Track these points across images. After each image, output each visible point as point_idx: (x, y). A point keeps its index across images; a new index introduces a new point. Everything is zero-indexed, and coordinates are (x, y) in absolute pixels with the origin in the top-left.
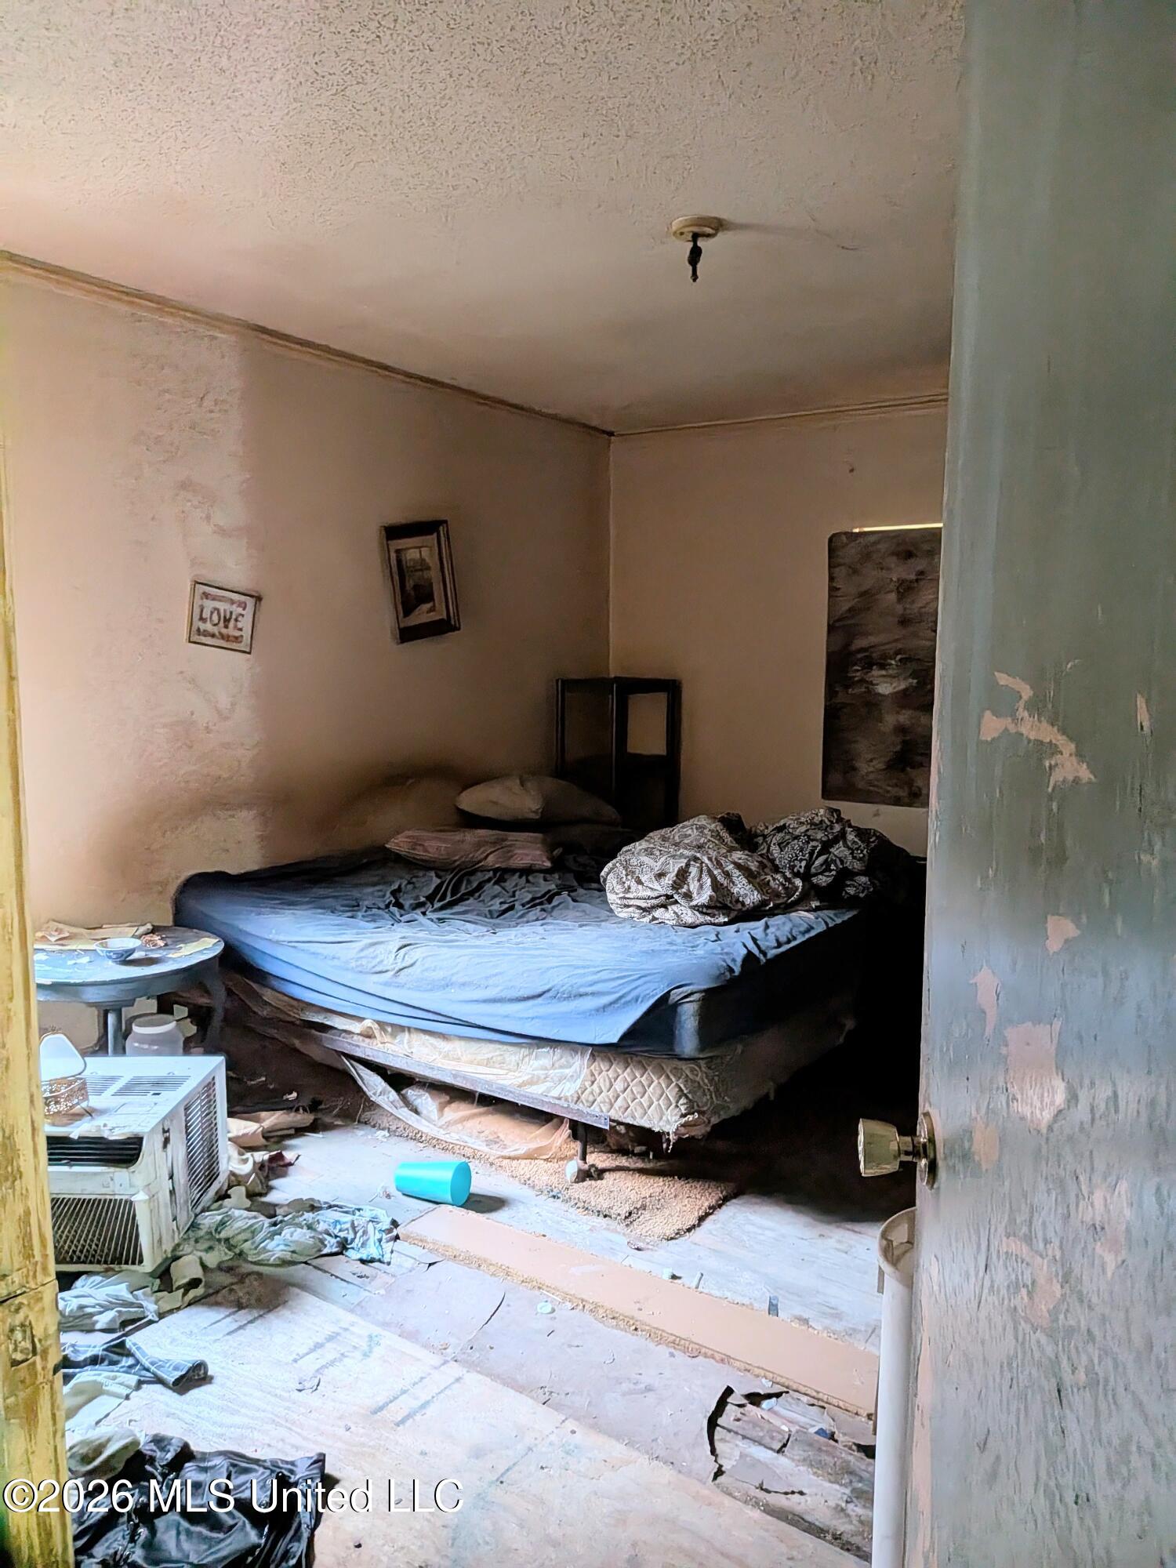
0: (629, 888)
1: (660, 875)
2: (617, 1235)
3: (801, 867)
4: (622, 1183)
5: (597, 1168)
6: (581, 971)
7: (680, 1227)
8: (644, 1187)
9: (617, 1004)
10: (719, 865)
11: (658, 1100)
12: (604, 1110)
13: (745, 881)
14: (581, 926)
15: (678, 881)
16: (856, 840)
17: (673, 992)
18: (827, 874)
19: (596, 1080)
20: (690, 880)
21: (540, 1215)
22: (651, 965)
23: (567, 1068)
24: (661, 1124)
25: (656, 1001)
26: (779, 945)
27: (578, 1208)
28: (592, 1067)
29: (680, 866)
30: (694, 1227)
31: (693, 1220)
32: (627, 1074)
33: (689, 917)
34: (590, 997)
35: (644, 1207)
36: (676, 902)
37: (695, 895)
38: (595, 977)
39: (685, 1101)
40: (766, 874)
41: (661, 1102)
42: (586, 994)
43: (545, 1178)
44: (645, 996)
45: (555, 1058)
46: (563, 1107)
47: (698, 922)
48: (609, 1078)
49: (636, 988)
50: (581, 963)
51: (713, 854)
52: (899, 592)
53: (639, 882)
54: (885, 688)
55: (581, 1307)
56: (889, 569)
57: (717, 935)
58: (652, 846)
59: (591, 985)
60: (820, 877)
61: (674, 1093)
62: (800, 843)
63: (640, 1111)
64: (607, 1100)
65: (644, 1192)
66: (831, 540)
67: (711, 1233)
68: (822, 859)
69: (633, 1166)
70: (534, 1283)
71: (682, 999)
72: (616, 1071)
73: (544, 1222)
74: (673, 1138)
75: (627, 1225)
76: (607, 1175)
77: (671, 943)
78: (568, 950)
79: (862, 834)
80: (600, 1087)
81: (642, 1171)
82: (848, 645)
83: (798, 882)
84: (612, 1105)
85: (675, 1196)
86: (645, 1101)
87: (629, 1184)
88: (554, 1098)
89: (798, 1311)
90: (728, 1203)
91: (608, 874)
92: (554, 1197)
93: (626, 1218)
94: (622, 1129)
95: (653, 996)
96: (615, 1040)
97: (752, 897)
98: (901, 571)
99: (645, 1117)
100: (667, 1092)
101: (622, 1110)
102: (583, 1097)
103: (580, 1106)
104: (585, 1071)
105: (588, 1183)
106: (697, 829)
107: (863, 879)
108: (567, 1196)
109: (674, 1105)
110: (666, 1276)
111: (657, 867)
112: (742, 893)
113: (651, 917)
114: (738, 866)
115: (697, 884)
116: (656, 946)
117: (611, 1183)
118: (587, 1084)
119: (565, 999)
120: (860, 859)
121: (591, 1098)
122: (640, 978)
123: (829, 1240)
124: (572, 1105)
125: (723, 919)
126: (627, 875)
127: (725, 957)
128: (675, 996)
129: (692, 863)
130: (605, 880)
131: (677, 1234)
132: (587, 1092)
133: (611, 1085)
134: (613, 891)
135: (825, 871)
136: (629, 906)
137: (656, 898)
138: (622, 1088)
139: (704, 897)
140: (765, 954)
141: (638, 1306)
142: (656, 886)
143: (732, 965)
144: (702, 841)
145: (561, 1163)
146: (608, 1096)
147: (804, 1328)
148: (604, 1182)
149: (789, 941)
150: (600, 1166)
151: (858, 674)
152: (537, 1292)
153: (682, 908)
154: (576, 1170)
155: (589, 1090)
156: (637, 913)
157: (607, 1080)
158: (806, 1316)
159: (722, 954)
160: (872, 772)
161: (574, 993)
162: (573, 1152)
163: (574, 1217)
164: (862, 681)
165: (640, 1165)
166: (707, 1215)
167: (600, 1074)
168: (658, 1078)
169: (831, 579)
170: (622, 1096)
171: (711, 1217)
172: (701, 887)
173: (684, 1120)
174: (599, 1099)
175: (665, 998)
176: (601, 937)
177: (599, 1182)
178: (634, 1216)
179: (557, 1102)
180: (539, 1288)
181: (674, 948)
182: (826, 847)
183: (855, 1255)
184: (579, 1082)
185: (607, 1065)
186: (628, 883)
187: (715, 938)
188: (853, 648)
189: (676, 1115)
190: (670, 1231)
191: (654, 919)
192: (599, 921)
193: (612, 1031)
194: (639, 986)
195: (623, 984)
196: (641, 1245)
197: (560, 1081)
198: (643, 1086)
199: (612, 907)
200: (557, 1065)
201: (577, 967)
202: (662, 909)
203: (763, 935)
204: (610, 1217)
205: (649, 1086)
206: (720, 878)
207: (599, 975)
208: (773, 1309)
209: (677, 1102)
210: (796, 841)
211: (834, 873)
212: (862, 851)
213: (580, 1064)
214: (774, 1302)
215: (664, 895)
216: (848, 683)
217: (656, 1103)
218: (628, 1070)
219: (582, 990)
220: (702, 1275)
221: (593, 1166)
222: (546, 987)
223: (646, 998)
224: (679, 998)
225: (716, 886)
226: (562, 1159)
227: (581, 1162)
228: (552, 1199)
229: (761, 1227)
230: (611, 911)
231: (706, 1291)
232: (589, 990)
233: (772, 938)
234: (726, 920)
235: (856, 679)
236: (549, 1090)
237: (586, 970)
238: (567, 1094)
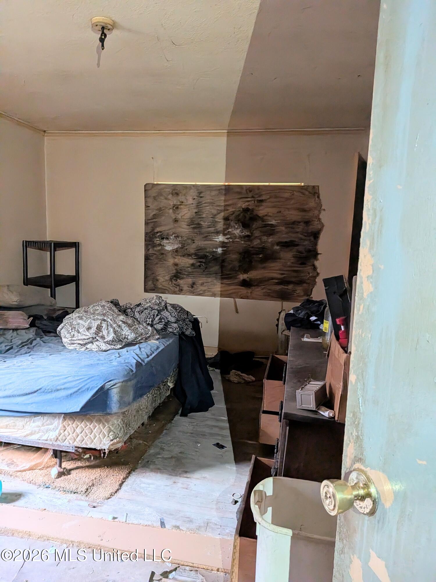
0: (74, 335)
1: (89, 329)
2: (83, 502)
3: (149, 321)
4: (80, 475)
5: (67, 469)
6: (58, 378)
7: (112, 491)
8: (91, 474)
9: (78, 392)
10: (115, 322)
11: (99, 435)
12: (71, 442)
13: (127, 329)
14: (50, 355)
15: (97, 331)
16: (172, 309)
17: (106, 384)
18: (160, 323)
19: (66, 429)
20: (103, 330)
21: (41, 499)
22: (93, 372)
23: (51, 425)
24: (101, 446)
25: (99, 389)
26: (148, 357)
27: (61, 491)
28: (64, 423)
29: (98, 323)
30: (118, 490)
31: (117, 487)
32: (83, 425)
33: (104, 347)
34: (63, 390)
35: (93, 485)
36: (97, 340)
37: (106, 337)
38: (65, 381)
39: (112, 433)
40: (135, 325)
41: (100, 435)
42: (61, 389)
43: (41, 478)
44: (92, 387)
45: (44, 421)
46: (49, 444)
47: (108, 349)
48: (73, 427)
49: (86, 384)
50: (56, 374)
51: (111, 317)
52: (173, 209)
53: (79, 332)
54: (169, 248)
55: (71, 545)
56: (169, 200)
57: (119, 354)
58: (82, 315)
59: (63, 385)
60: (158, 325)
61: (107, 431)
62: (149, 311)
63: (90, 441)
64: (72, 438)
65: (92, 477)
66: (145, 186)
67: (126, 492)
68: (159, 317)
69: (84, 465)
70: (45, 538)
71: (111, 387)
72: (77, 424)
73: (44, 502)
74: (107, 451)
75: (86, 496)
76: (72, 472)
77: (99, 360)
78: (47, 368)
79: (174, 306)
80: (68, 432)
81: (89, 467)
82: (153, 230)
83: (149, 328)
84: (75, 440)
85: (107, 476)
86: (92, 436)
87: (84, 474)
88: (43, 440)
89: (174, 523)
90: (131, 475)
91: (61, 329)
92: (47, 487)
93: (86, 492)
94: (80, 450)
95: (97, 387)
96: (78, 410)
97: (131, 336)
98: (173, 201)
99: (92, 444)
100: (103, 430)
101: (81, 441)
102: (60, 438)
103: (58, 443)
104: (61, 425)
105: (63, 478)
106: (101, 306)
107: (175, 325)
108: (54, 486)
109: (107, 436)
110: (110, 518)
111: (86, 324)
112: (127, 334)
113: (85, 348)
114: (124, 322)
115: (106, 331)
116: (91, 362)
117: (75, 476)
118: (62, 431)
119: (49, 392)
120: (174, 317)
121: (64, 438)
122: (89, 379)
123: (179, 484)
124: (54, 443)
125: (119, 346)
126: (72, 329)
127: (127, 365)
128: (107, 386)
129: (103, 322)
130: (60, 332)
131: (111, 495)
132: (61, 435)
133: (74, 431)
134: (65, 337)
135: (160, 322)
136: (74, 344)
137: (88, 339)
138: (80, 431)
139: (111, 337)
140: (144, 362)
141: (100, 538)
142: (87, 333)
143: (131, 368)
144: (104, 312)
145: (48, 469)
146: (73, 436)
147: (178, 530)
148: (71, 475)
149: (151, 355)
150: (69, 467)
151: (158, 242)
152: (47, 542)
153: (100, 343)
154: (57, 472)
155: (63, 434)
156: (78, 347)
157: (72, 429)
158: (178, 525)
159: (125, 363)
160: (164, 281)
161: (54, 389)
162: (53, 463)
163: (58, 496)
164: (160, 245)
165: (87, 464)
166: (123, 483)
167: (68, 426)
168: (99, 425)
169: (146, 202)
170: (80, 435)
171: (124, 483)
172: (108, 333)
173: (112, 442)
174: (68, 438)
175: (102, 388)
176: (63, 359)
177: (69, 476)
178: (89, 490)
179: (46, 442)
180: (48, 540)
181: (101, 362)
182: (159, 312)
183: (190, 489)
184: (57, 431)
185: (72, 422)
186: (72, 334)
187: (118, 356)
188: (156, 231)
189: (108, 440)
190: (108, 495)
191: (87, 348)
192: (59, 351)
193: (76, 405)
194: (89, 383)
195: (80, 382)
196: (95, 504)
197: (47, 432)
198: (91, 429)
199: (65, 344)
200: (45, 424)
201: (54, 376)
202: (91, 344)
203: (140, 353)
204: (78, 493)
205: (94, 429)
206: (117, 329)
207: (67, 379)
208: (163, 524)
209: (109, 434)
210: (147, 310)
211: (163, 323)
212: (174, 313)
213: (58, 423)
214: (162, 521)
215: (91, 338)
216: (154, 246)
217: (98, 436)
218: (83, 423)
219: (59, 388)
220: (127, 514)
221: (65, 468)
222: (39, 388)
223: (92, 388)
224: (109, 387)
225: (115, 332)
226: (48, 467)
227: (59, 468)
228: (46, 489)
229: (149, 484)
230: (64, 346)
231: (131, 522)
232: (63, 387)
233: (144, 353)
234: (121, 346)
235: (157, 244)
236: (41, 437)
237: (60, 377)
238: (51, 438)
